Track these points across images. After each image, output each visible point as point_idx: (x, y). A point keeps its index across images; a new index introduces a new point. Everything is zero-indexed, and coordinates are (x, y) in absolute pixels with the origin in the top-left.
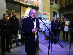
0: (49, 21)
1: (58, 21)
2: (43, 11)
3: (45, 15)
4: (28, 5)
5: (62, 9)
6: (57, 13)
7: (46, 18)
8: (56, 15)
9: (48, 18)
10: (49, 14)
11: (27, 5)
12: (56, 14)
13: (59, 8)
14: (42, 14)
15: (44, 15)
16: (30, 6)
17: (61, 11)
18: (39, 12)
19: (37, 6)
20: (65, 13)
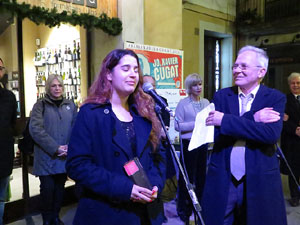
0: (177, 91)
2: (148, 40)
3: (157, 61)
4: (60, 11)
5: (249, 22)
7: (166, 80)
8: (220, 53)
9: (177, 79)
10: (181, 53)
11: (54, 10)
12: (217, 46)
13: (233, 13)
15: (151, 61)
16: (75, 20)
17: (245, 31)
18: (127, 46)
19: (110, 15)
20: (265, 38)
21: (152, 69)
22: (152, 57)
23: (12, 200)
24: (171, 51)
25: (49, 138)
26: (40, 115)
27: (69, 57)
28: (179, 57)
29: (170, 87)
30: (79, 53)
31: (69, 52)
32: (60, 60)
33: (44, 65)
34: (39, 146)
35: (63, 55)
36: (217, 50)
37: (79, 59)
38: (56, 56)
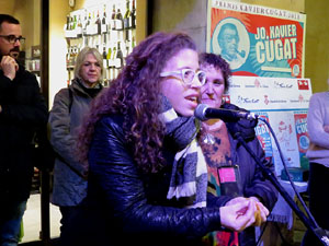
0: (294, 82)
3: (261, 30)
7: (275, 63)
9: (294, 62)
14: (233, 27)
15: (252, 30)
18: (213, 3)
21: (253, 43)
22: (254, 23)
23: (24, 240)
27: (119, 24)
29: (282, 74)
30: (133, 18)
31: (119, 17)
32: (103, 29)
33: (80, 36)
35: (109, 20)
37: (134, 27)
38: (98, 23)
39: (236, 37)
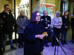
0: (53, 15)
1: (66, 17)
2: (46, 2)
6: (65, 3)
7: (50, 12)
9: (53, 12)
10: (55, 5)
14: (44, 7)
18: (41, 3)
21: (47, 9)
22: (47, 6)
24: (52, 5)
25: (21, 25)
26: (19, 20)
28: (54, 7)
29: (51, 14)
30: (29, 5)
31: (26, 5)
32: (24, 7)
33: (20, 8)
34: (18, 27)
36: (64, 5)
38: (23, 6)
39: (44, 8)
